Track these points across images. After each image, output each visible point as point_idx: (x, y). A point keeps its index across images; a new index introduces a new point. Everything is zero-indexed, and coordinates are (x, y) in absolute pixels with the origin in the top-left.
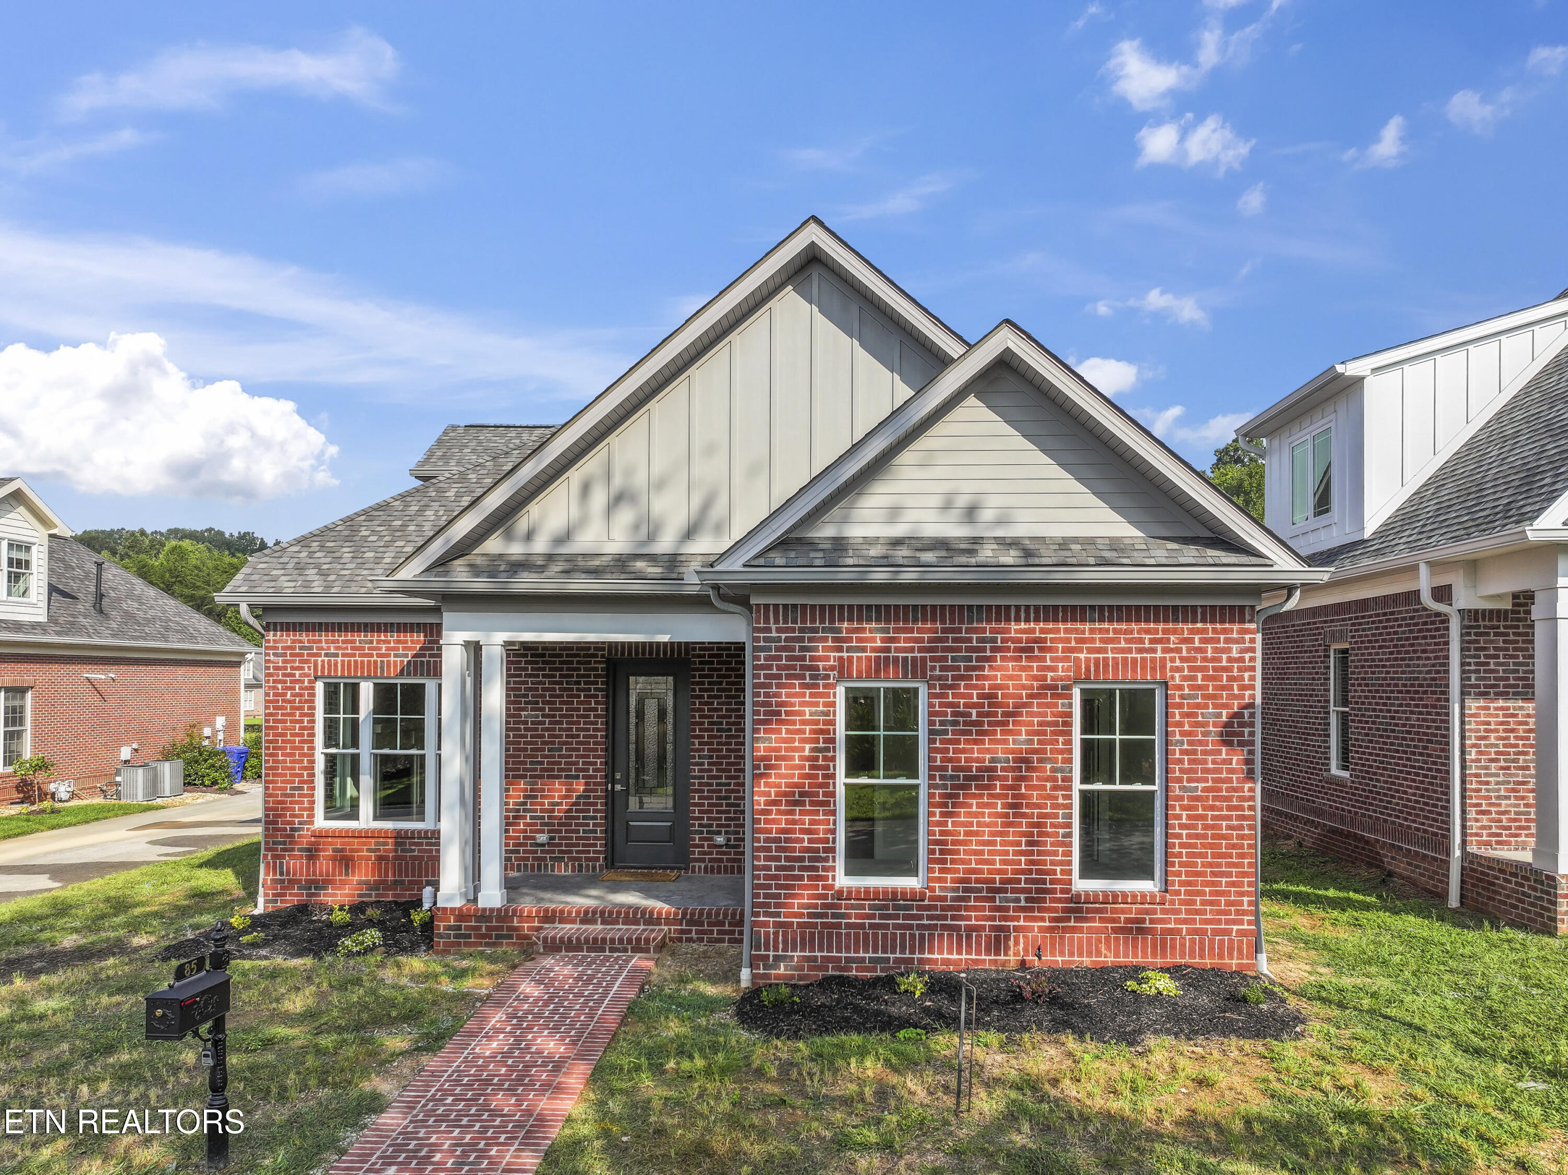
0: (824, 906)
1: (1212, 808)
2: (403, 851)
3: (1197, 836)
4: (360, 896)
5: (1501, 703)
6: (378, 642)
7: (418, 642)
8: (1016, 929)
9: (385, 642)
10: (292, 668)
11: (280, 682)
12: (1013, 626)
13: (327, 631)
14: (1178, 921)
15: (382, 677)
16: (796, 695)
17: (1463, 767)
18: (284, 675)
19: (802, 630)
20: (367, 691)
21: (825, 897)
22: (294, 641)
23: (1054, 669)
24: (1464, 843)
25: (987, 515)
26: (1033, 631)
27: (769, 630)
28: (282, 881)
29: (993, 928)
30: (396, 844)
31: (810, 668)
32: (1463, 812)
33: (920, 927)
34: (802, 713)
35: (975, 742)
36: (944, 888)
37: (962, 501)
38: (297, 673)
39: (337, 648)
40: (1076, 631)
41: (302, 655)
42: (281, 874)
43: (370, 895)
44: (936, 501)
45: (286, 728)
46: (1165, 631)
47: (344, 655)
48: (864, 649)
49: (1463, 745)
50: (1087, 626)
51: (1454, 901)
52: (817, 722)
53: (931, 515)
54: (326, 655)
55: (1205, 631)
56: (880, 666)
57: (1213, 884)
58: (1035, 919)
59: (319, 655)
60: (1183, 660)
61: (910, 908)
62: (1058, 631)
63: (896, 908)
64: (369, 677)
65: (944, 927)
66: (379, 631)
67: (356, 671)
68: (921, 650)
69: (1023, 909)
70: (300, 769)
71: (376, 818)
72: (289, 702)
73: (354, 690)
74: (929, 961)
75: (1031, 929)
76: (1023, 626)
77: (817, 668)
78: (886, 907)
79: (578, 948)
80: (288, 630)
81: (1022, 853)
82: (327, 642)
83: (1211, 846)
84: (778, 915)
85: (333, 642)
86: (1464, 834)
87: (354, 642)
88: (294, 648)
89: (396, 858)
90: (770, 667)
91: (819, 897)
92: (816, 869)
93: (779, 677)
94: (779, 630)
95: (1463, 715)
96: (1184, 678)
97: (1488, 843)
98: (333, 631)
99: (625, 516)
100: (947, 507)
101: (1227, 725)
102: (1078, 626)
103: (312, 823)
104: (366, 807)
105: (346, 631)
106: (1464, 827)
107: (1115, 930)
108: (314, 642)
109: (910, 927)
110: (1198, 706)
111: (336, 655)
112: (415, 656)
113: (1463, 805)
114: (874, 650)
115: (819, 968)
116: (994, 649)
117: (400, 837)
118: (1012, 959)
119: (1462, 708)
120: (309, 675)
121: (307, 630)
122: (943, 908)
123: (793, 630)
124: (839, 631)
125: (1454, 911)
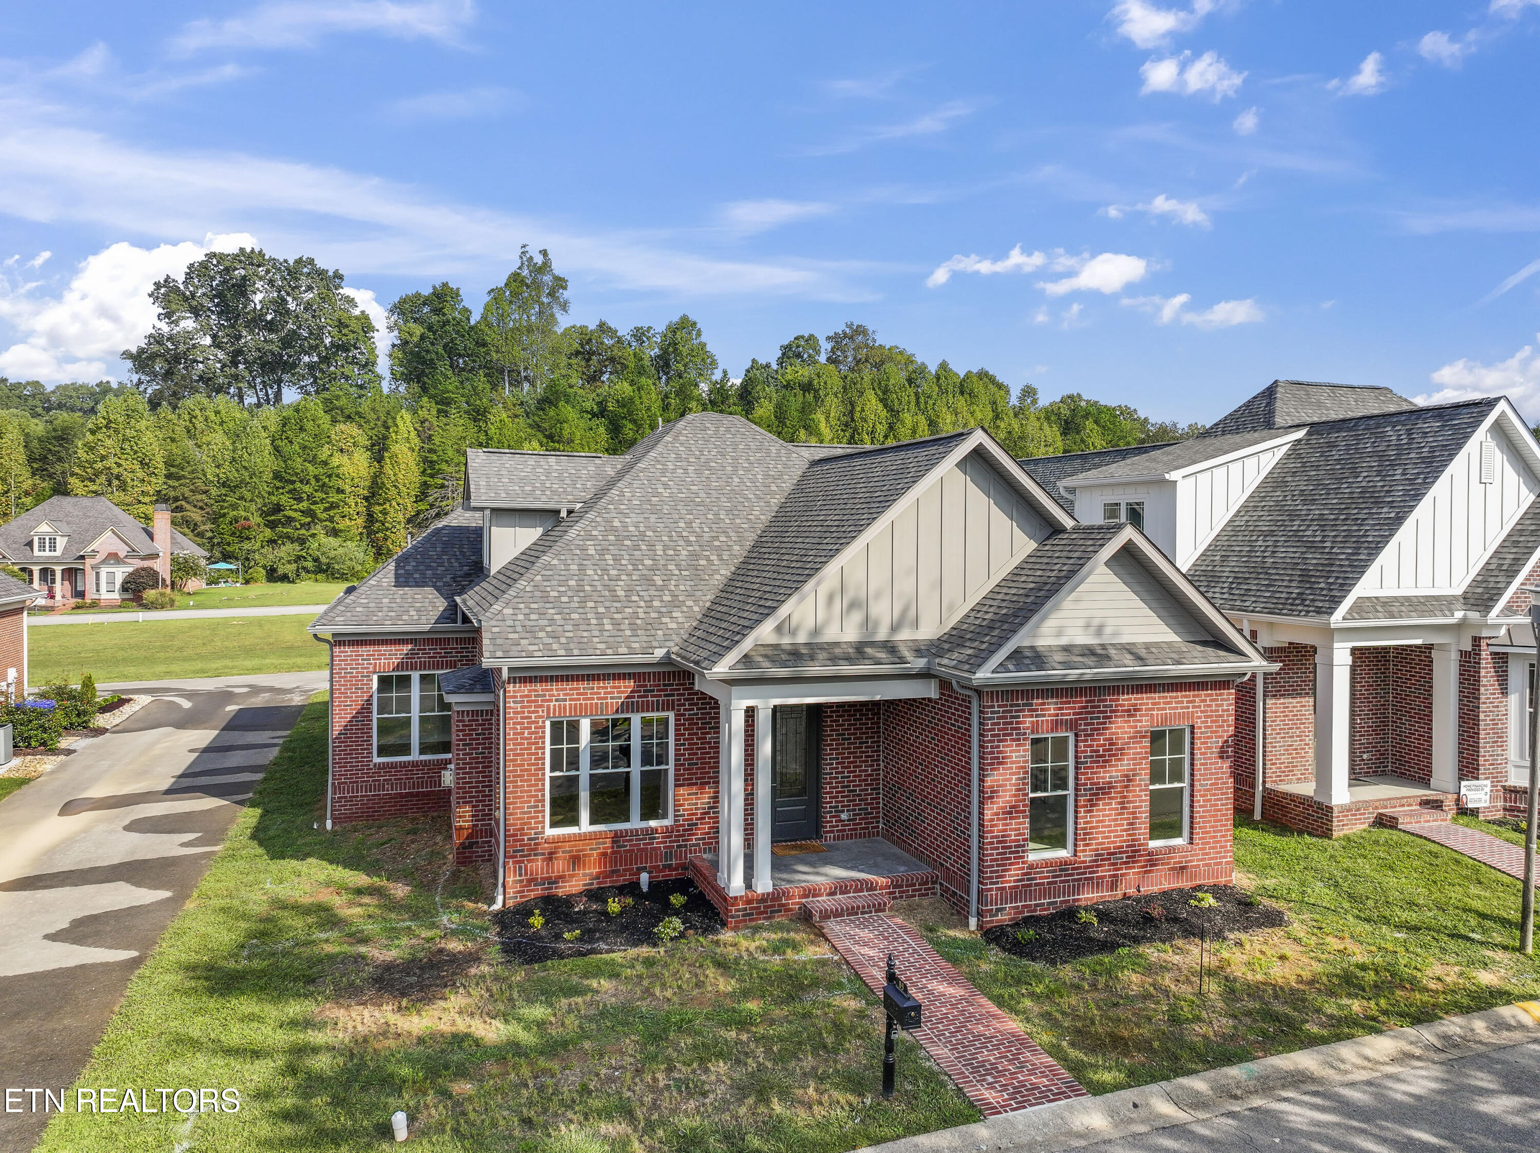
0: (1023, 874)
1: (1214, 795)
2: (618, 847)
3: (1207, 811)
4: (584, 885)
5: (1282, 701)
6: (598, 688)
7: (629, 687)
8: (1122, 875)
9: (603, 688)
10: (529, 712)
11: (519, 723)
12: (1121, 697)
13: (557, 681)
14: (1198, 860)
15: (597, 714)
16: (1008, 746)
17: (1264, 738)
18: (522, 718)
19: (1011, 706)
20: (585, 726)
21: (1023, 868)
22: (530, 691)
23: (1141, 721)
24: (1264, 782)
25: (1108, 630)
26: (1130, 699)
27: (993, 707)
28: (521, 881)
29: (1110, 876)
30: (613, 842)
31: (1016, 729)
32: (1264, 764)
33: (1073, 880)
34: (1011, 757)
35: (1102, 767)
36: (1086, 856)
37: (1096, 622)
38: (533, 715)
39: (565, 695)
40: (1152, 698)
41: (537, 701)
42: (520, 875)
43: (592, 884)
44: (1081, 622)
45: (524, 760)
46: (1194, 696)
47: (571, 700)
48: (1044, 715)
49: (1264, 726)
50: (1157, 695)
51: (1257, 816)
52: (1019, 762)
53: (1079, 631)
54: (557, 700)
55: (1211, 695)
56: (1056, 725)
57: (1214, 837)
58: (1130, 868)
59: (551, 701)
60: (1202, 712)
61: (1067, 869)
62: (1142, 699)
63: (1061, 870)
64: (586, 716)
65: (1086, 879)
66: (599, 680)
67: (581, 712)
68: (1074, 714)
69: (1125, 863)
70: (535, 791)
71: (591, 823)
72: (527, 739)
73: (574, 727)
74: (1078, 900)
75: (1128, 874)
76: (1126, 697)
77: (1019, 729)
78: (1055, 871)
79: (842, 915)
80: (525, 682)
81: (1125, 830)
82: (557, 690)
83: (1213, 816)
84: (997, 883)
85: (562, 690)
86: (1264, 777)
87: (579, 689)
88: (530, 696)
89: (613, 853)
90: (993, 730)
91: (1020, 869)
92: (1018, 852)
93: (999, 735)
94: (999, 706)
95: (1264, 708)
96: (1202, 722)
97: (1275, 781)
98: (562, 681)
99: (857, 617)
100: (1088, 626)
101: (1222, 747)
102: (1153, 695)
103: (543, 833)
104: (584, 815)
105: (573, 681)
106: (1264, 773)
107: (1169, 869)
108: (547, 690)
109: (1068, 881)
110: (1208, 738)
111: (565, 700)
112: (627, 697)
113: (1264, 760)
114: (1050, 715)
115: (1020, 913)
116: (1111, 711)
117: (617, 837)
118: (1119, 893)
119: (1264, 704)
120: (542, 717)
121: (541, 682)
122: (1085, 868)
123: (1006, 706)
124: (1031, 705)
125: (1259, 822)
